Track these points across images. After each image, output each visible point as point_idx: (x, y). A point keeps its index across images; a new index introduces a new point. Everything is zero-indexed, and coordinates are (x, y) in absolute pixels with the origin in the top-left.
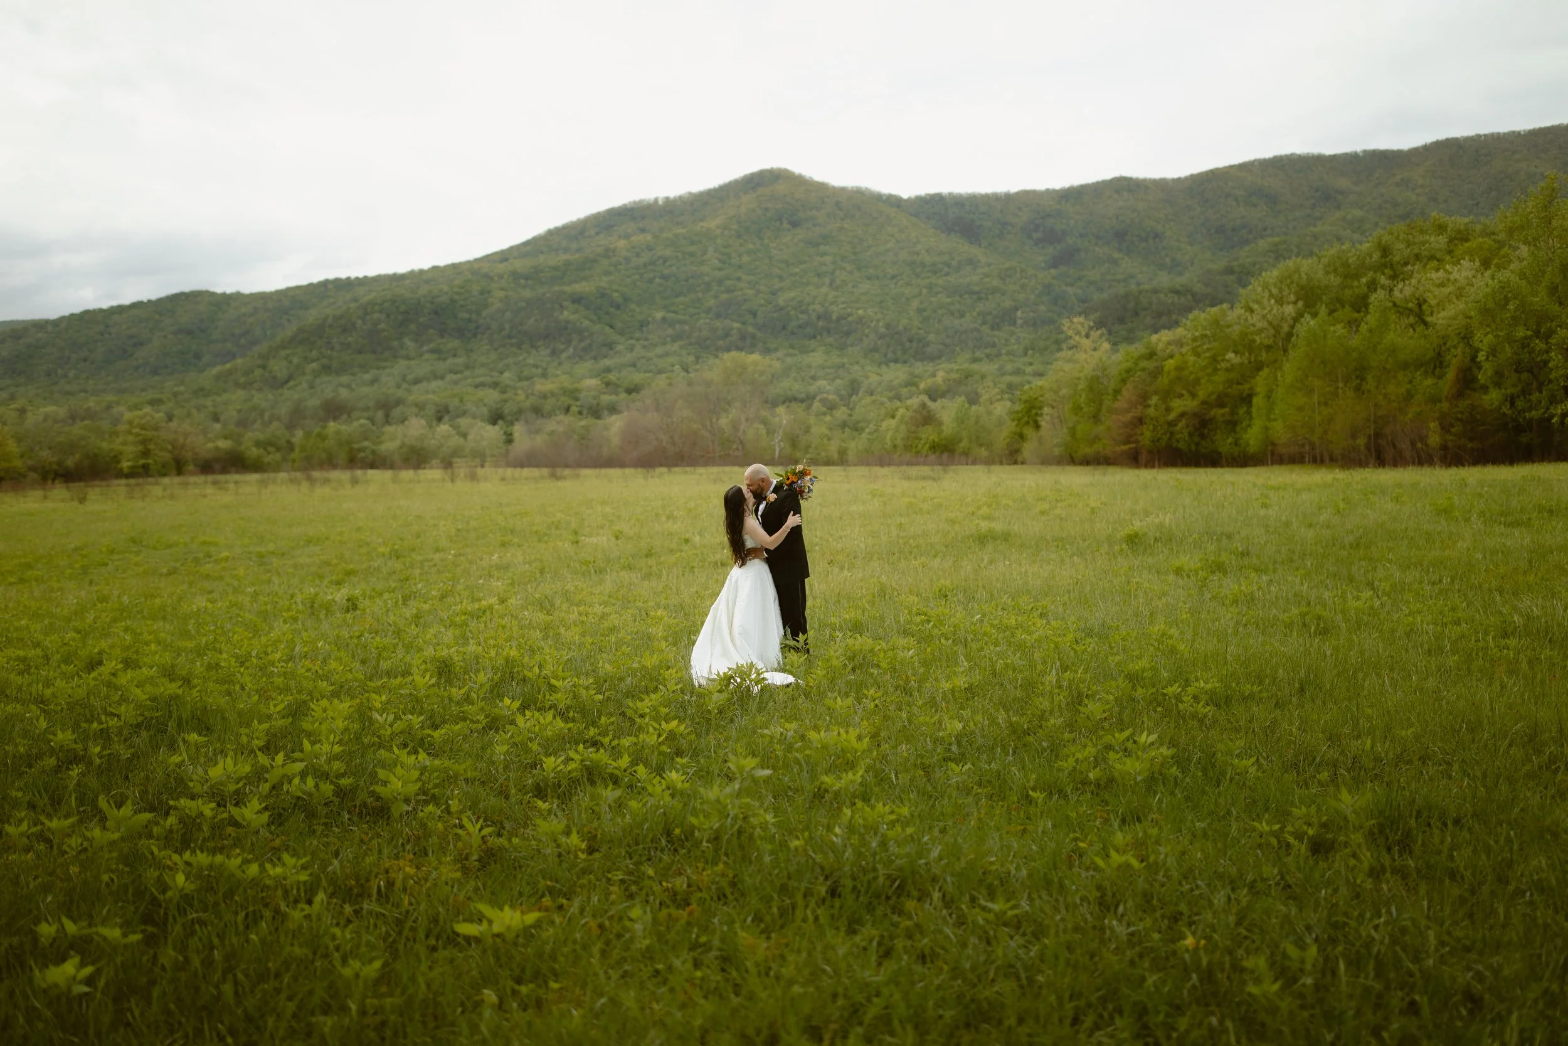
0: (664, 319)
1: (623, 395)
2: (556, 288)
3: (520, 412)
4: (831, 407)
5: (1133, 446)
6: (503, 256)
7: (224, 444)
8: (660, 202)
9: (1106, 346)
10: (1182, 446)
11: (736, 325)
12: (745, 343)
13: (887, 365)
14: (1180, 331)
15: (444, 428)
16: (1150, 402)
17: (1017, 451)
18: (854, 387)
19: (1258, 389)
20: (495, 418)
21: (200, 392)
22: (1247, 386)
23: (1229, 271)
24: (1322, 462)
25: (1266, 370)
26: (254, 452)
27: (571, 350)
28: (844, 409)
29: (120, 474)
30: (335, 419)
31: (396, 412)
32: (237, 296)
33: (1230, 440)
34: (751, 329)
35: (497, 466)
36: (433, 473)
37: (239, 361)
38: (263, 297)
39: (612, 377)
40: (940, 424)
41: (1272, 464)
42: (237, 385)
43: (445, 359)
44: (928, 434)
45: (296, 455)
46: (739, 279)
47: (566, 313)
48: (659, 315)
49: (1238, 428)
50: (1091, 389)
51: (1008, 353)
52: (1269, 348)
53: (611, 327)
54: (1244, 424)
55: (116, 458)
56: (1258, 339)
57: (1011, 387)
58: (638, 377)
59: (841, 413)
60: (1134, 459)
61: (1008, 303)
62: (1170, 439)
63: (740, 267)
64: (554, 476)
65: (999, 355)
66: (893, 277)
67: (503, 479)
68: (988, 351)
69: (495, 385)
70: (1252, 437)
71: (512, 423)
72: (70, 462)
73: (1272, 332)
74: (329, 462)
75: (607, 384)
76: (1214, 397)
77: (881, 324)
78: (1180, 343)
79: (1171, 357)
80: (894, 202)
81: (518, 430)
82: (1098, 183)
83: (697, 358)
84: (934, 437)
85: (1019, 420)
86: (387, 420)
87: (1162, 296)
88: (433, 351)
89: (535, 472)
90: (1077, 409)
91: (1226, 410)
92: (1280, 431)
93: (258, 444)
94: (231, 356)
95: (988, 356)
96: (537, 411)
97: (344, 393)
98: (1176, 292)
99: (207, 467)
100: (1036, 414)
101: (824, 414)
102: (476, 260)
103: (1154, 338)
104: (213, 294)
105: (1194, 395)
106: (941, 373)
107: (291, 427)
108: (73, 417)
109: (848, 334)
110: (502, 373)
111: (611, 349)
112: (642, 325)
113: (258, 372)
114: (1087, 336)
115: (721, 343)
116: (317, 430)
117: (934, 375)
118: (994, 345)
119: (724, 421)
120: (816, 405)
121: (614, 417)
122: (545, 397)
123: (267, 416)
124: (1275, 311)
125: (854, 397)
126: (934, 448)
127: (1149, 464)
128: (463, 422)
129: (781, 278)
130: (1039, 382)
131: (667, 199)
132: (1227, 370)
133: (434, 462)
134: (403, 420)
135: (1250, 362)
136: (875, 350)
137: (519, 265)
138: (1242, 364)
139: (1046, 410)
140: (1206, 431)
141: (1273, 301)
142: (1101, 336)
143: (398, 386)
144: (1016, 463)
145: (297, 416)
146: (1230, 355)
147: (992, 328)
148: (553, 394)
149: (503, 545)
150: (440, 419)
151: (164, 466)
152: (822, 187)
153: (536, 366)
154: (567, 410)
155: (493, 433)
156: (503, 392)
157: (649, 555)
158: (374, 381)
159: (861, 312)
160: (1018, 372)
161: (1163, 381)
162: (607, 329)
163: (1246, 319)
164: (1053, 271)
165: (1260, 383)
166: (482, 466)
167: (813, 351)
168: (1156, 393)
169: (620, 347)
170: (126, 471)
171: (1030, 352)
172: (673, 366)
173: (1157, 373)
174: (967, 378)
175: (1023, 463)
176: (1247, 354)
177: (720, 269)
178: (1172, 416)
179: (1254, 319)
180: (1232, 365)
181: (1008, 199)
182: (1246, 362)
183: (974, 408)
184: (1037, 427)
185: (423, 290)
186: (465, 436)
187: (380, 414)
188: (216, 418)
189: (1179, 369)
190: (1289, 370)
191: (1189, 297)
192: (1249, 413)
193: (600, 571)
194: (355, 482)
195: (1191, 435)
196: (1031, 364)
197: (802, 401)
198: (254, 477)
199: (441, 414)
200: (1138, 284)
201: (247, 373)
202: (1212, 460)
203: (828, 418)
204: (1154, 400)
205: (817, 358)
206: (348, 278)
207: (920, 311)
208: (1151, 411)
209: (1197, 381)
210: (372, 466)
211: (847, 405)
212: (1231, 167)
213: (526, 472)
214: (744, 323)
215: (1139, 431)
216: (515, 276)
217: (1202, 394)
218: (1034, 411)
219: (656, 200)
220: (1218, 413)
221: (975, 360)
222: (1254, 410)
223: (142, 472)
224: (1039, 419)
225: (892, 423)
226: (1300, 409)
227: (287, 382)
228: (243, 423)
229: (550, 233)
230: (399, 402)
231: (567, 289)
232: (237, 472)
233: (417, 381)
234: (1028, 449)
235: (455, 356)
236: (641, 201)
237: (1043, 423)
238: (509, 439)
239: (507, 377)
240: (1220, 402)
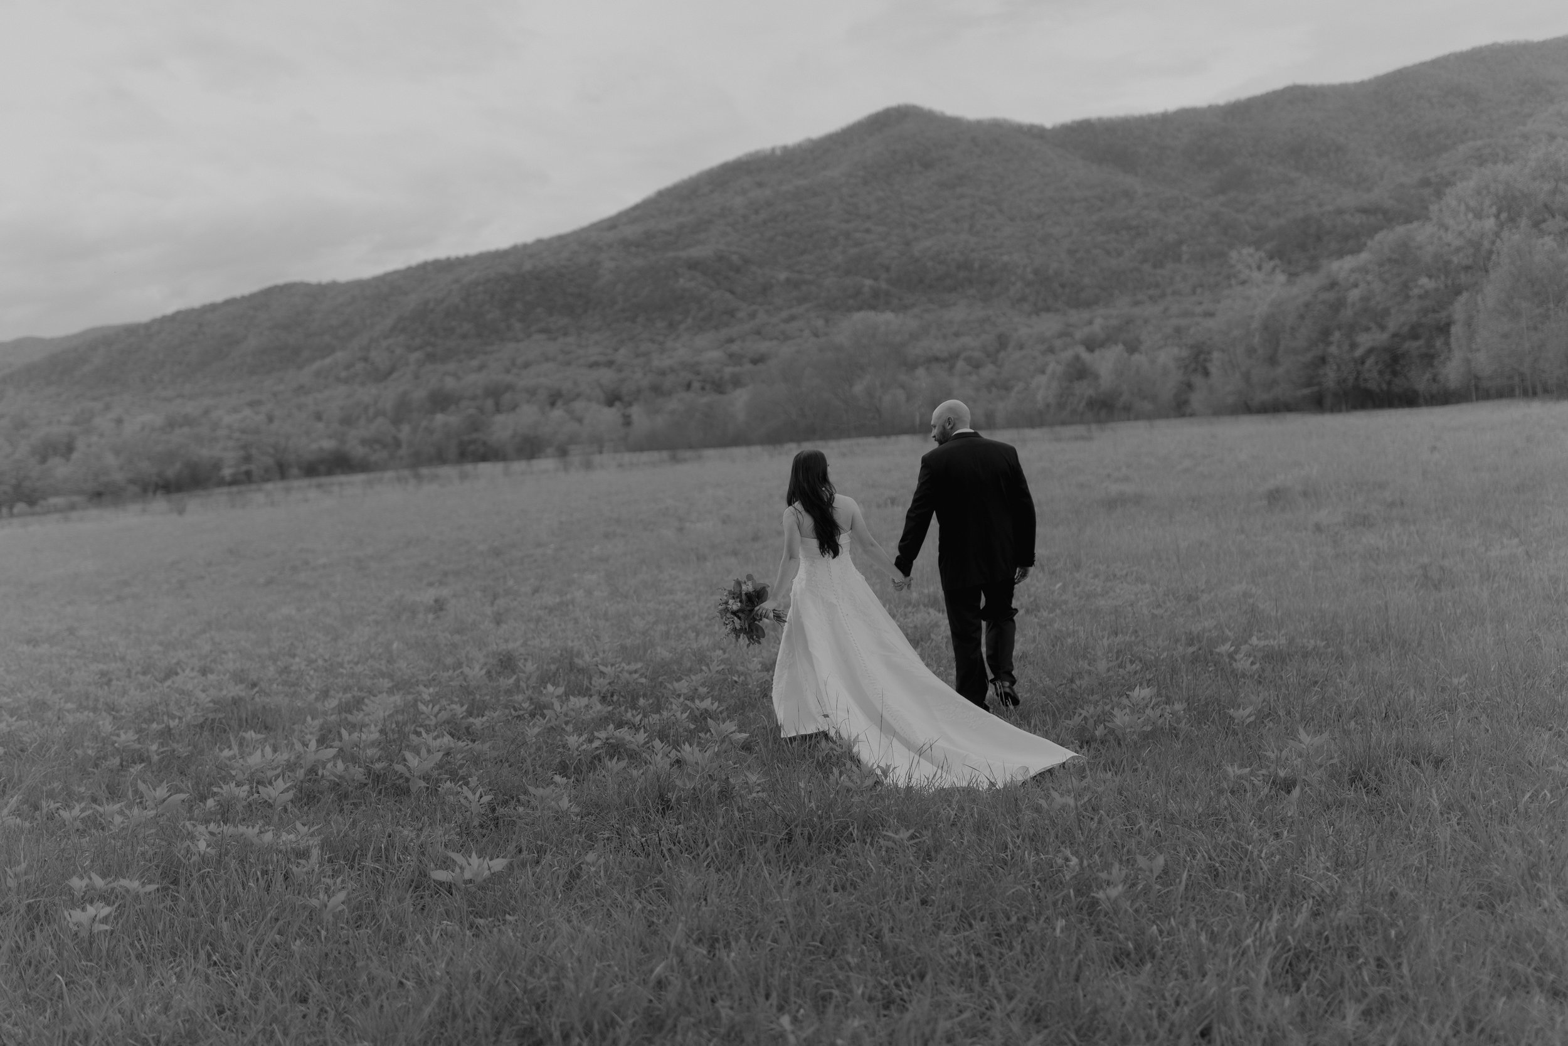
0: (788, 280)
1: (748, 367)
2: (671, 254)
3: (639, 391)
4: (977, 366)
5: (1316, 389)
6: (611, 224)
7: (329, 444)
8: (778, 152)
9: (1281, 278)
10: (1372, 385)
11: (868, 282)
12: (876, 301)
13: (1038, 315)
14: (1364, 256)
15: (557, 413)
16: (1331, 339)
17: (1186, 402)
18: (1002, 342)
19: (1456, 317)
20: (612, 399)
21: (301, 390)
22: (1444, 314)
23: (1425, 183)
24: (1535, 394)
25: (1465, 295)
26: (358, 451)
27: (690, 320)
28: (991, 367)
29: (222, 483)
30: (443, 410)
31: (507, 397)
32: (334, 286)
33: (1428, 376)
34: (884, 286)
35: (616, 451)
36: (546, 463)
37: (340, 355)
38: (360, 286)
39: (735, 347)
40: (1096, 377)
41: (1477, 399)
42: (338, 379)
43: (555, 339)
44: (1084, 390)
45: (403, 451)
46: (868, 231)
47: (681, 281)
48: (782, 276)
49: (1436, 363)
50: (1266, 328)
51: (1174, 293)
52: (1467, 268)
53: (732, 292)
54: (1442, 358)
55: (217, 466)
56: (1455, 260)
57: (1178, 330)
58: (763, 346)
59: (988, 371)
60: (1318, 403)
61: (1171, 237)
62: (1357, 379)
63: (869, 217)
64: (675, 459)
65: (1163, 295)
66: (1040, 217)
67: (620, 466)
68: (1151, 292)
69: (610, 364)
70: (1452, 372)
71: (630, 404)
72: (171, 472)
73: (1471, 251)
74: (439, 458)
75: (731, 356)
76: (1406, 329)
77: (1029, 270)
78: (1364, 270)
79: (1356, 286)
80: (1037, 133)
81: (636, 411)
82: (1268, 94)
83: (827, 321)
84: (1091, 392)
85: (1186, 367)
86: (498, 409)
87: (1347, 217)
88: (542, 331)
89: (655, 455)
90: (1251, 351)
91: (1421, 342)
92: (1483, 363)
93: (364, 442)
94: (330, 350)
95: (1151, 298)
96: (656, 389)
97: (450, 383)
98: (1364, 211)
99: (311, 470)
100: (1205, 360)
101: (970, 374)
102: (584, 230)
103: (1335, 265)
104: (307, 285)
105: (1383, 328)
106: (1099, 321)
107: (397, 421)
108: (171, 424)
109: (992, 283)
110: (616, 350)
111: (733, 316)
112: (766, 289)
113: (360, 366)
114: (1259, 268)
115: (851, 302)
116: (424, 423)
117: (1090, 323)
118: (1157, 285)
119: (858, 388)
120: (960, 365)
121: (738, 392)
122: (663, 373)
123: (371, 411)
124: (1473, 227)
125: (1002, 354)
126: (1091, 404)
127: (1335, 409)
128: (578, 406)
129: (914, 227)
130: (1210, 323)
131: (785, 149)
132: (1420, 297)
133: (550, 451)
134: (514, 408)
135: (1446, 286)
136: (1023, 299)
137: (630, 232)
138: (1437, 290)
139: (1216, 355)
140: (1398, 368)
141: (1470, 216)
142: (1274, 269)
143: (508, 371)
144: (1183, 415)
145: (402, 411)
146: (1424, 281)
147: (1155, 266)
148: (672, 370)
149: (607, 536)
150: (553, 404)
151: (267, 470)
152: (955, 124)
153: (653, 341)
154: (689, 386)
155: (610, 415)
156: (620, 370)
157: (755, 538)
158: (481, 368)
159: (1006, 258)
160: (1186, 314)
161: (1347, 314)
162: (728, 296)
163: (1440, 238)
164: (1221, 198)
165: (1459, 309)
166: (601, 452)
167: (955, 304)
168: (1339, 328)
169: (740, 315)
170: (228, 478)
171: (1199, 290)
172: (801, 331)
173: (1338, 306)
174: (1127, 323)
175: (1192, 415)
176: (1443, 277)
177: (848, 221)
178: (1358, 353)
179: (1449, 237)
180: (1427, 292)
181: (1165, 121)
182: (1442, 286)
183: (1136, 357)
184: (1206, 373)
185: (528, 266)
186: (580, 420)
187: (489, 403)
188: (318, 417)
189: (1365, 299)
190: (1491, 292)
191: (1380, 216)
192: (1447, 343)
193: (702, 558)
194: (463, 477)
195: (1381, 373)
196: (1200, 303)
197: (944, 361)
198: (359, 478)
199: (555, 398)
200: (1320, 205)
201: (348, 367)
202: (1409, 400)
203: (974, 378)
204: (1337, 336)
205: (959, 313)
206: (448, 259)
207: (1071, 252)
208: (1333, 349)
209: (1386, 312)
210: (484, 458)
211: (994, 363)
212: (1423, 64)
213: (645, 457)
214: (876, 279)
215: (1321, 372)
216: (626, 244)
217: (1392, 325)
218: (1202, 357)
219: (773, 150)
220: (1412, 346)
221: (1137, 303)
222: (1453, 340)
223: (245, 479)
224: (1208, 365)
225: (1042, 379)
226: (1505, 336)
227: (390, 373)
228: (347, 421)
229: (662, 195)
230: (510, 387)
231: (683, 254)
232: (344, 473)
233: (526, 365)
234: (1197, 399)
235: (565, 334)
236: (757, 152)
237: (1213, 370)
238: (627, 421)
239: (622, 354)
240: (1414, 334)
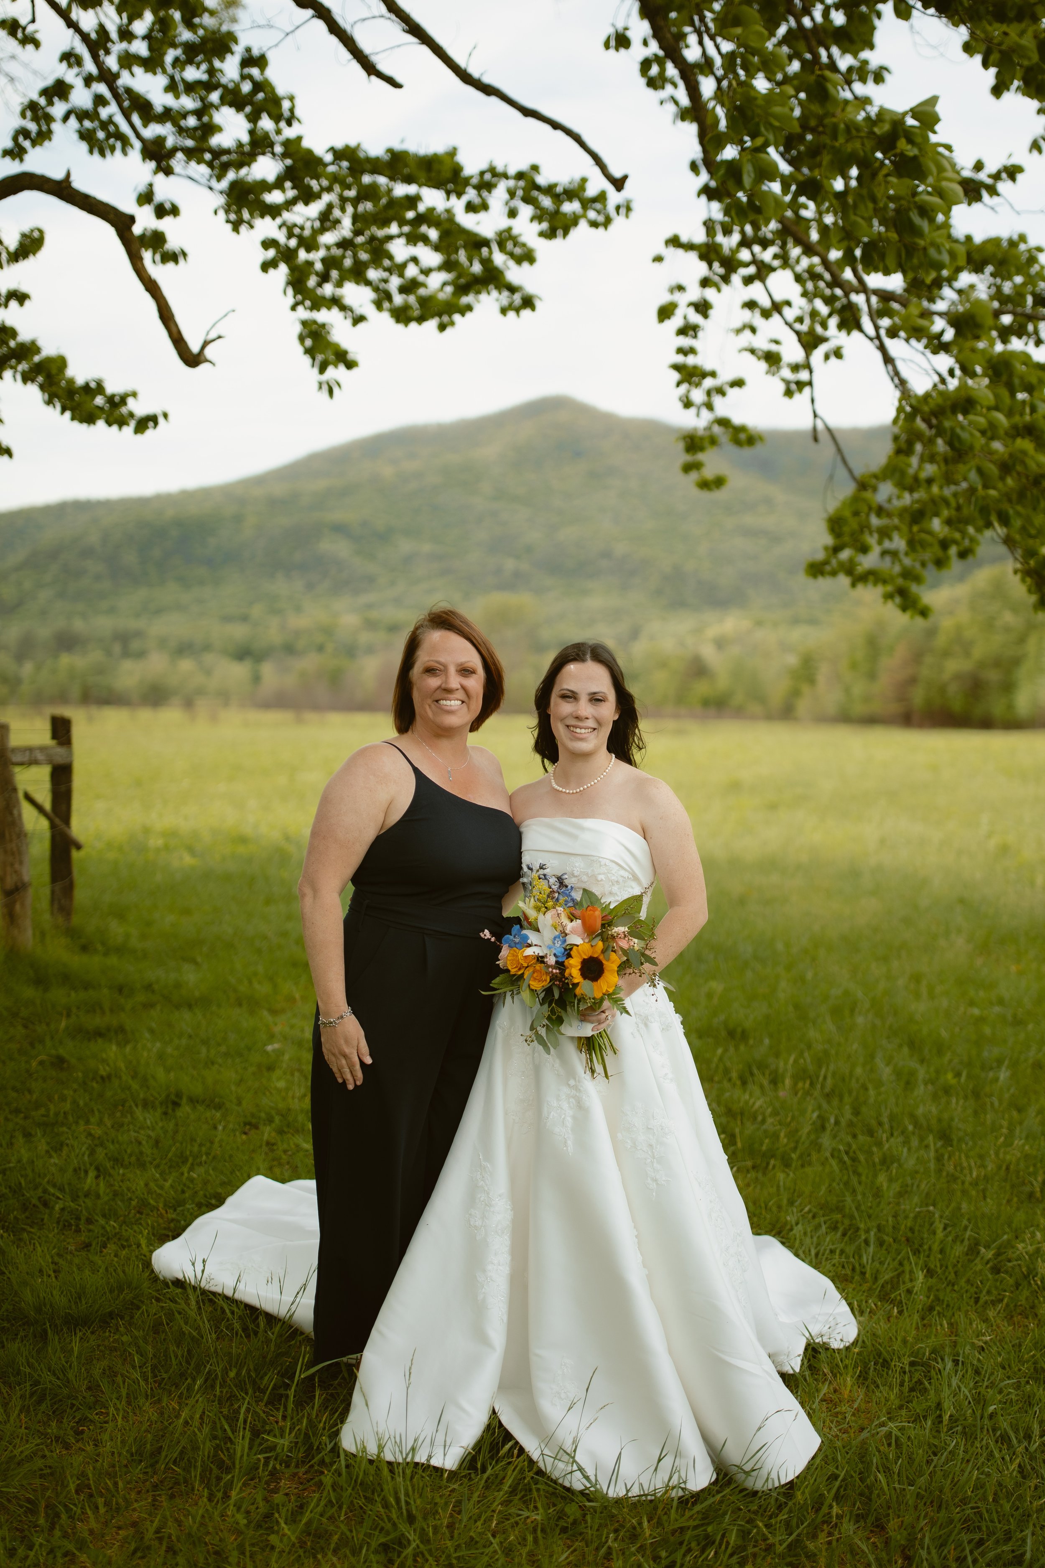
0: (432, 553)
1: (383, 635)
2: (317, 515)
3: (270, 649)
5: (906, 705)
6: (260, 480)
10: (955, 707)
12: (516, 582)
13: (674, 610)
14: (963, 587)
15: (186, 665)
16: (925, 661)
17: (792, 708)
19: (1029, 652)
20: (243, 654)
22: (1020, 649)
27: (328, 582)
30: (69, 651)
31: (135, 645)
33: (1004, 703)
34: (525, 567)
35: (242, 707)
36: (172, 713)
39: (374, 614)
40: (714, 678)
43: (189, 588)
44: (702, 688)
47: (324, 543)
48: (427, 548)
49: (1011, 692)
50: (868, 643)
53: (373, 559)
54: (1017, 687)
60: (908, 719)
62: (942, 700)
64: (299, 720)
65: (794, 601)
67: (248, 722)
68: (782, 597)
69: (245, 618)
70: (1023, 703)
71: (261, 661)
75: (368, 622)
76: (990, 659)
77: (667, 564)
79: (950, 615)
81: (267, 669)
84: (707, 690)
85: (798, 673)
86: (125, 655)
88: (177, 579)
89: (282, 714)
90: (854, 666)
91: (1002, 673)
95: (781, 602)
96: (290, 649)
97: (79, 625)
100: (814, 670)
102: (232, 484)
105: (968, 655)
107: (20, 657)
109: (634, 573)
110: (251, 605)
111: (373, 582)
112: (408, 560)
115: (490, 580)
116: (49, 662)
121: (370, 658)
122: (298, 634)
126: (706, 703)
127: (922, 725)
128: (209, 658)
132: (1006, 630)
133: (175, 700)
134: (141, 655)
135: (1028, 622)
136: (661, 592)
137: (276, 490)
139: (823, 665)
140: (980, 693)
143: (138, 617)
144: (789, 719)
145: (25, 648)
146: (1007, 614)
148: (307, 631)
150: (182, 655)
152: (607, 417)
153: (289, 598)
154: (321, 648)
155: (239, 671)
156: (254, 626)
158: (110, 612)
159: (646, 551)
161: (941, 641)
162: (369, 561)
165: (1033, 644)
166: (227, 706)
167: (594, 591)
168: (932, 653)
169: (381, 582)
173: (930, 632)
175: (796, 720)
176: (1026, 613)
177: (496, 501)
178: (947, 675)
180: (1009, 626)
184: (814, 683)
185: (170, 515)
186: (208, 672)
187: (117, 648)
189: (957, 628)
192: (1020, 676)
195: (964, 696)
199: (184, 649)
204: (929, 660)
205: (596, 602)
206: (88, 500)
208: (925, 670)
209: (973, 641)
210: (108, 702)
213: (273, 715)
215: (912, 690)
216: (272, 501)
217: (978, 652)
218: (812, 667)
220: (993, 676)
225: (663, 673)
227: (15, 608)
229: (310, 457)
230: (139, 634)
231: (329, 516)
233: (159, 611)
234: (803, 706)
235: (201, 584)
236: (412, 425)
237: (822, 678)
238: (256, 679)
239: (257, 611)
240: (996, 663)
